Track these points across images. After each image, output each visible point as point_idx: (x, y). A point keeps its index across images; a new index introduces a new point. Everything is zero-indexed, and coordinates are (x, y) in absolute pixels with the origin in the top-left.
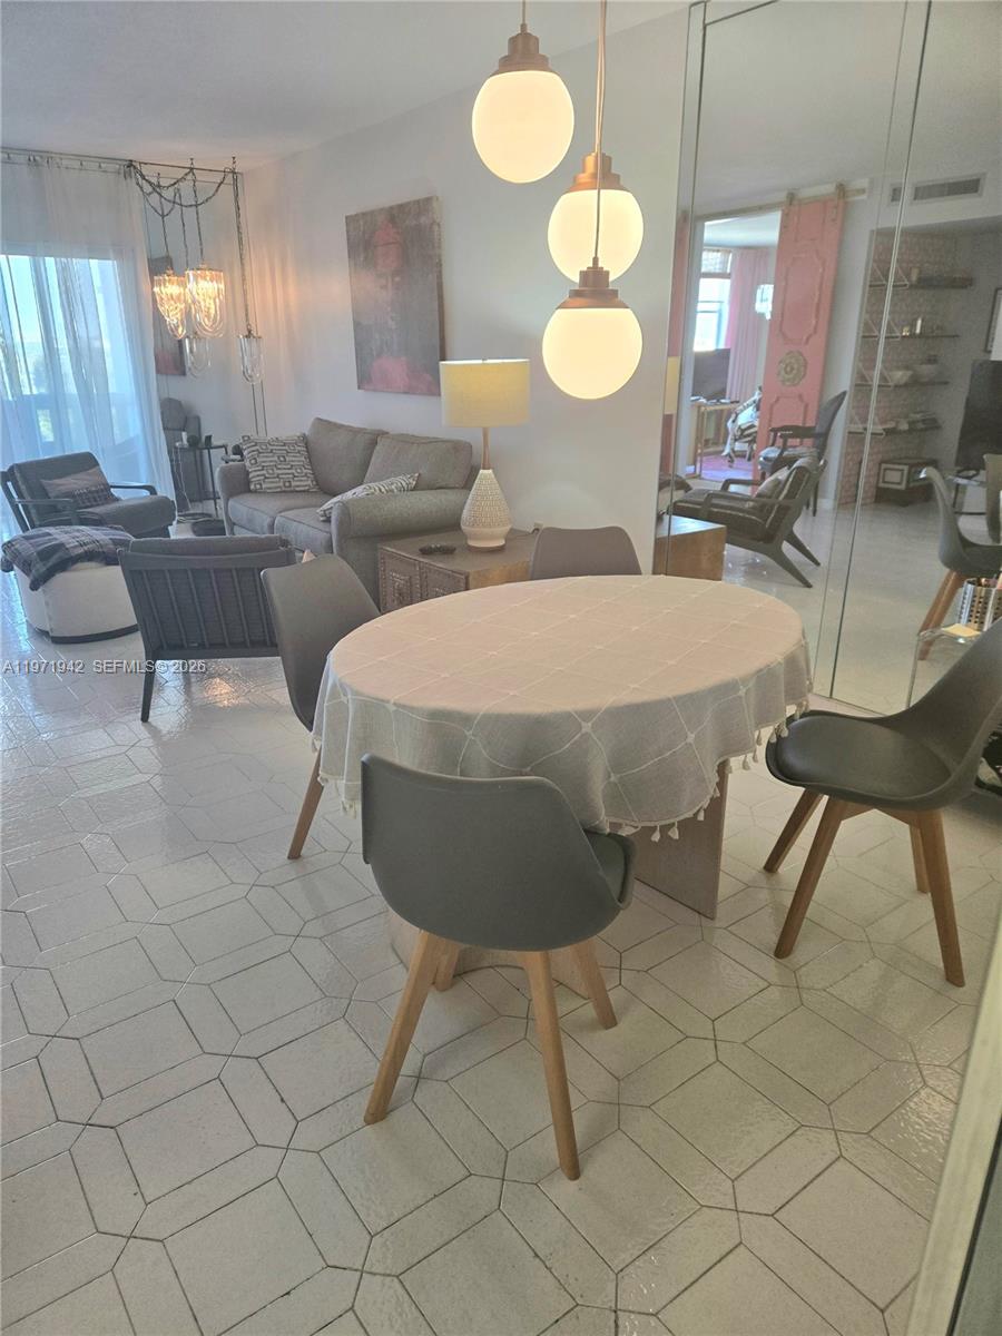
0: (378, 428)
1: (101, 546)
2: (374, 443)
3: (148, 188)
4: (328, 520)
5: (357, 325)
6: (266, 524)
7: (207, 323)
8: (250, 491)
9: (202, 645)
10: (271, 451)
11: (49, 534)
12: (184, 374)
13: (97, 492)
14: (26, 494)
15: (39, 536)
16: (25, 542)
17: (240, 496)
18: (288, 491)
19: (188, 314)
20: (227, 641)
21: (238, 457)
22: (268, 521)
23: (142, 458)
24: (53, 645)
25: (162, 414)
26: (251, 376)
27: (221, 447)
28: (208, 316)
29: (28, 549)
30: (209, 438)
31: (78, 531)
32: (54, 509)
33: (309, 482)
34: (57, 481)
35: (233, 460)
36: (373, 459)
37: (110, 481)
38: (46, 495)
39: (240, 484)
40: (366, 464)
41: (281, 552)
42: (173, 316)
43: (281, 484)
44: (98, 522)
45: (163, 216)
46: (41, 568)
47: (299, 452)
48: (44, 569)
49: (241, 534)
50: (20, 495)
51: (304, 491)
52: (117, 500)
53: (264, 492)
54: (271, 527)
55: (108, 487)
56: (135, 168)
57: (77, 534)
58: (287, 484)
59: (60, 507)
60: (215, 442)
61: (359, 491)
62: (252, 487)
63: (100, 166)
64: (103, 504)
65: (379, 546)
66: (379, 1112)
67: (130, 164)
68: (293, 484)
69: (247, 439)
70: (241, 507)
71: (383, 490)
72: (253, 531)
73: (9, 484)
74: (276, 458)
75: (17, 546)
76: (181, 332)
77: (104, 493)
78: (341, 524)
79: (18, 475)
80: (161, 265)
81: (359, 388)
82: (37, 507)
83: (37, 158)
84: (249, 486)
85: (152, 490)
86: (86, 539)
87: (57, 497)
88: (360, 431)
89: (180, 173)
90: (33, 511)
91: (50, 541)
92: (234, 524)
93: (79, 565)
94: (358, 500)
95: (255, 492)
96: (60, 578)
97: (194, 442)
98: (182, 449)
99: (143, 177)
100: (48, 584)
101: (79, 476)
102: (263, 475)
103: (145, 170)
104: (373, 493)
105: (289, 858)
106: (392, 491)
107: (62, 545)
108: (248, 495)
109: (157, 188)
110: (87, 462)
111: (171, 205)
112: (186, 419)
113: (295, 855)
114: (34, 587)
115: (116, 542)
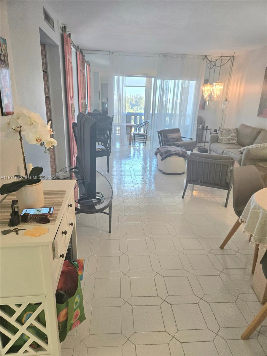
0: (261, 128)
1: (179, 152)
2: (260, 132)
3: (208, 62)
4: (242, 153)
5: (262, 98)
6: (221, 152)
7: (215, 97)
8: (218, 142)
9: (201, 182)
10: (226, 132)
11: (167, 148)
12: (204, 110)
13: (179, 138)
14: (163, 137)
15: (165, 148)
16: (162, 149)
17: (215, 143)
18: (229, 143)
19: (211, 94)
20: (208, 182)
21: (215, 132)
22: (222, 151)
23: (190, 130)
24: (163, 174)
25: (198, 120)
26: (224, 111)
27: (210, 129)
28: (216, 95)
29: (162, 150)
30: (207, 127)
31: (174, 147)
32: (168, 141)
33: (236, 141)
34: (170, 135)
35: (214, 133)
36: (258, 137)
37: (182, 136)
38: (167, 137)
39: (215, 140)
40: (255, 138)
41: (231, 161)
42: (206, 94)
43: (227, 141)
44: (178, 146)
45: (210, 69)
46: (164, 155)
47: (234, 133)
48: (165, 156)
49: (213, 153)
50: (161, 137)
51: (233, 144)
52: (182, 141)
53: (222, 143)
54: (223, 153)
55: (181, 137)
56: (207, 57)
57: (173, 148)
58: (229, 141)
59: (169, 141)
60: (209, 128)
61: (254, 146)
62: (219, 141)
63: (198, 57)
64: (179, 141)
65: (257, 163)
66: (246, 337)
67: (206, 56)
68: (231, 141)
69: (220, 128)
70: (215, 146)
71: (262, 147)
72: (217, 153)
73: (160, 134)
74: (227, 134)
75: (160, 149)
76: (207, 99)
77: (180, 139)
78: (246, 155)
79: (162, 132)
80: (206, 82)
81: (258, 116)
82: (164, 141)
83: (184, 56)
84: (218, 141)
85: (191, 139)
86: (176, 150)
87: (169, 138)
88: (255, 128)
89: (218, 58)
90: (163, 141)
91: (168, 149)
92: (211, 150)
93: (173, 156)
94: (253, 149)
95: (219, 142)
96: (168, 158)
97: (203, 128)
98: (200, 129)
99: (208, 59)
100: (165, 159)
101: (175, 134)
102: (223, 138)
103: (209, 58)
104: (258, 147)
105: (220, 248)
106: (264, 147)
107: (170, 150)
108: (218, 143)
109: (211, 62)
110: (177, 131)
111: (213, 66)
112: (202, 122)
113: (222, 247)
114: (162, 160)
115: (183, 152)
